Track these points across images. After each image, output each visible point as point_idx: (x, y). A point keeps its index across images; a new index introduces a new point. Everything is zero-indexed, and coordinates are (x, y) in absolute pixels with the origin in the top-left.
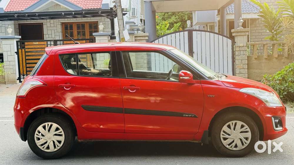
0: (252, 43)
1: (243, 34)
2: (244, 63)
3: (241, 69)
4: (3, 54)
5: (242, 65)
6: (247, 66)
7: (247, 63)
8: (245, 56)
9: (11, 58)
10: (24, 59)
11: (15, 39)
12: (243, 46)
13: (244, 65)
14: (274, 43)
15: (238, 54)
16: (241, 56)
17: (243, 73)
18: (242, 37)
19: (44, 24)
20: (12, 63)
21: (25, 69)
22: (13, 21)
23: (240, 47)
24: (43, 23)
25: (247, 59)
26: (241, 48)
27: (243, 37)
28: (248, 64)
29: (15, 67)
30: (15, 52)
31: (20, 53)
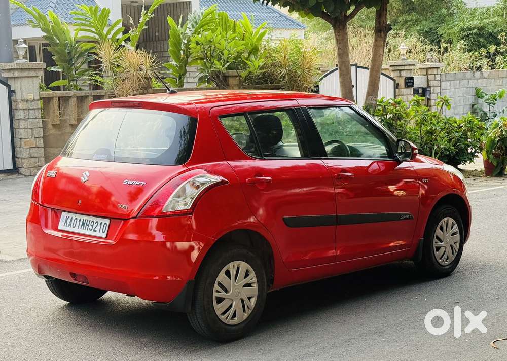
0: (49, 94)
1: (32, 73)
2: (36, 136)
3: (32, 149)
5: (33, 140)
6: (42, 141)
7: (42, 135)
8: (37, 120)
12: (34, 100)
13: (37, 139)
14: (87, 95)
15: (25, 116)
16: (31, 120)
17: (36, 155)
18: (30, 80)
23: (27, 101)
25: (41, 126)
26: (30, 104)
27: (33, 81)
28: (44, 137)
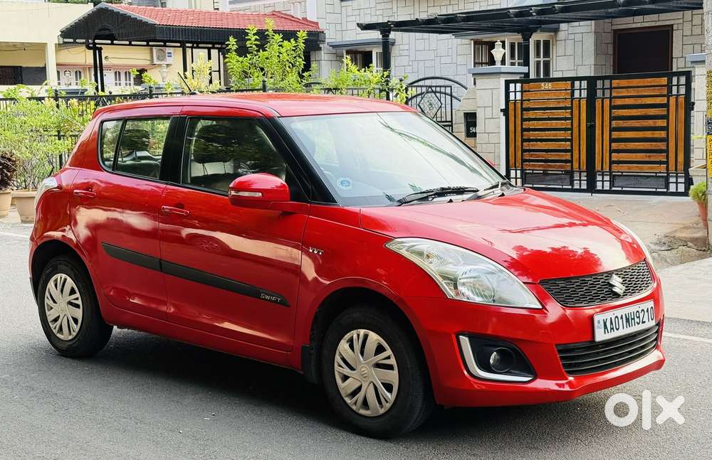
4: (475, 113)
9: (491, 125)
10: (519, 129)
11: (502, 75)
19: (675, 27)
20: (493, 139)
21: (519, 154)
22: (593, 22)
24: (672, 26)
29: (499, 148)
30: (502, 110)
31: (511, 113)
